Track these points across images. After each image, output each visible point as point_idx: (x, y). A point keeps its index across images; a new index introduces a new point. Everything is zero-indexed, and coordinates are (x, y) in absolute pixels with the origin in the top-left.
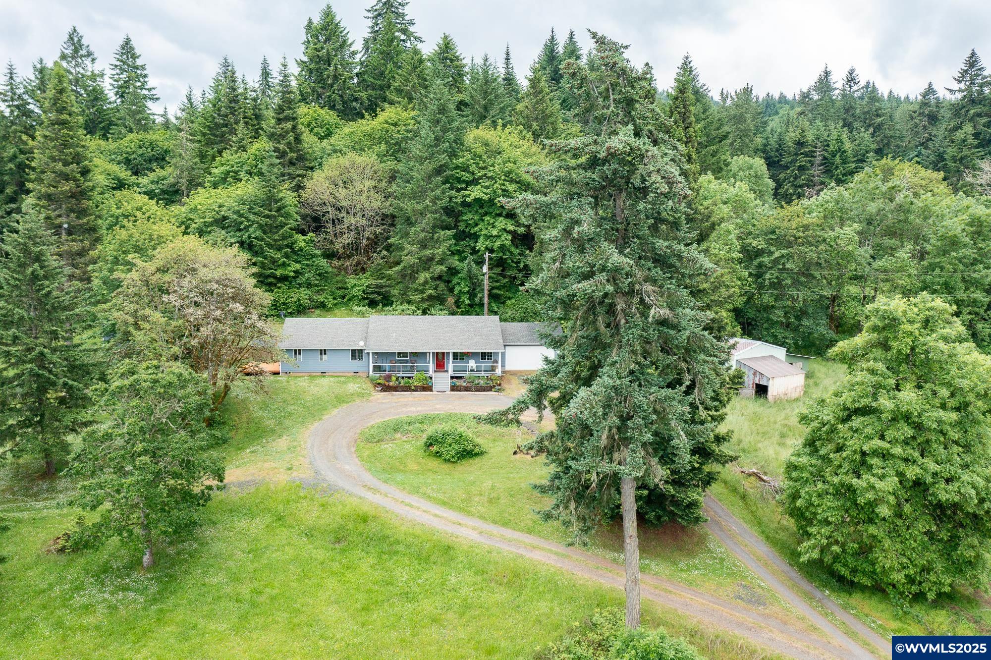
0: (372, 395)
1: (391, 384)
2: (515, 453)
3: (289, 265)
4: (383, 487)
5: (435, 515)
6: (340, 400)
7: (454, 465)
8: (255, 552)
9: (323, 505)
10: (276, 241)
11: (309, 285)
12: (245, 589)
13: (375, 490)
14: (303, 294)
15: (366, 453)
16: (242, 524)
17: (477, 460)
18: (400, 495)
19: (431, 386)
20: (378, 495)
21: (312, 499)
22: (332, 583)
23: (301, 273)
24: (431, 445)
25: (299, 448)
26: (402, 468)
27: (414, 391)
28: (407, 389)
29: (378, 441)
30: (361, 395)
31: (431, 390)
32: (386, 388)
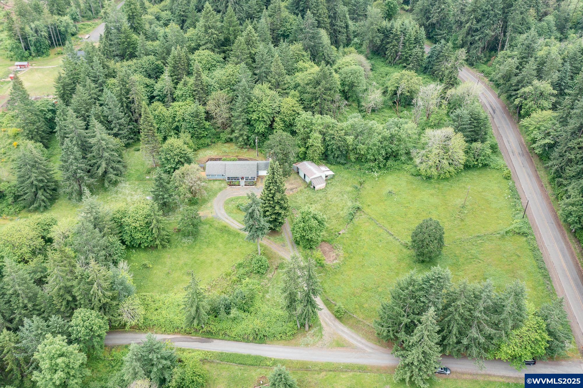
4: (229, 218)
6: (220, 189)
8: (208, 233)
9: (218, 223)
11: (210, 137)
12: (207, 240)
13: (227, 219)
14: (208, 141)
15: (226, 208)
16: (205, 226)
18: (232, 220)
19: (240, 185)
21: (216, 221)
22: (220, 240)
25: (213, 206)
26: (233, 213)
28: (235, 185)
29: (228, 204)
30: (225, 188)
32: (230, 185)
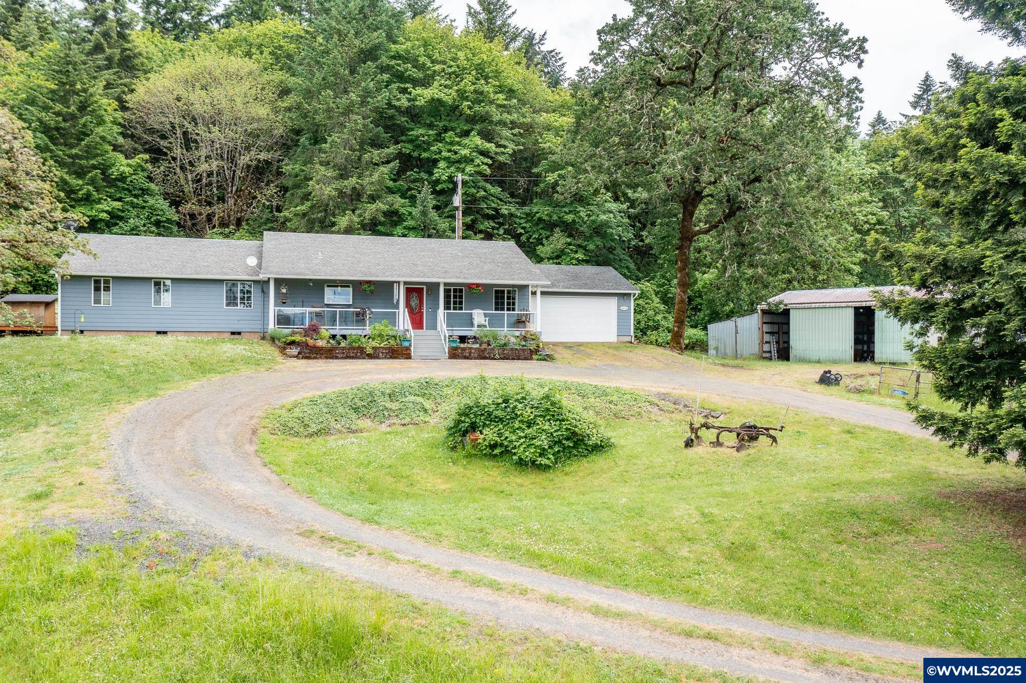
0: (278, 363)
1: (321, 343)
2: (689, 444)
3: (99, 201)
5: (597, 611)
6: (201, 368)
7: (550, 475)
9: (153, 604)
10: (76, 156)
15: (289, 458)
17: (599, 462)
19: (408, 349)
20: (360, 559)
21: (111, 584)
23: (121, 218)
24: (473, 427)
25: (81, 449)
26: (401, 487)
27: (370, 357)
29: (317, 433)
30: (251, 362)
31: (408, 357)
32: (310, 352)
